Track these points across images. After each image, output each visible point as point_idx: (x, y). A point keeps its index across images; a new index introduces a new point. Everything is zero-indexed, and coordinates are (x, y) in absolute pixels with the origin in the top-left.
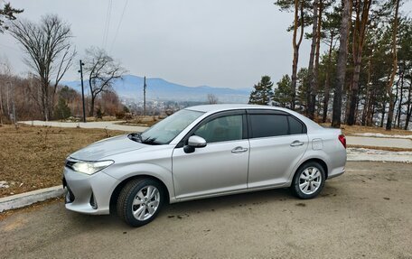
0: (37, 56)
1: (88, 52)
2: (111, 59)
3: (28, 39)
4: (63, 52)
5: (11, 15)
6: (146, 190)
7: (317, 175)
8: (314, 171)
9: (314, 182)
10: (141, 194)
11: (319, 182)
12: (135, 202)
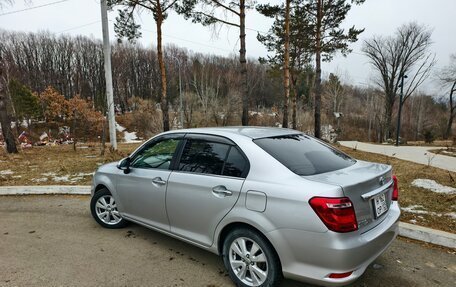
5: (354, 37)
7: (262, 258)
8: (255, 248)
9: (255, 267)
10: (103, 200)
11: (265, 274)
12: (98, 205)
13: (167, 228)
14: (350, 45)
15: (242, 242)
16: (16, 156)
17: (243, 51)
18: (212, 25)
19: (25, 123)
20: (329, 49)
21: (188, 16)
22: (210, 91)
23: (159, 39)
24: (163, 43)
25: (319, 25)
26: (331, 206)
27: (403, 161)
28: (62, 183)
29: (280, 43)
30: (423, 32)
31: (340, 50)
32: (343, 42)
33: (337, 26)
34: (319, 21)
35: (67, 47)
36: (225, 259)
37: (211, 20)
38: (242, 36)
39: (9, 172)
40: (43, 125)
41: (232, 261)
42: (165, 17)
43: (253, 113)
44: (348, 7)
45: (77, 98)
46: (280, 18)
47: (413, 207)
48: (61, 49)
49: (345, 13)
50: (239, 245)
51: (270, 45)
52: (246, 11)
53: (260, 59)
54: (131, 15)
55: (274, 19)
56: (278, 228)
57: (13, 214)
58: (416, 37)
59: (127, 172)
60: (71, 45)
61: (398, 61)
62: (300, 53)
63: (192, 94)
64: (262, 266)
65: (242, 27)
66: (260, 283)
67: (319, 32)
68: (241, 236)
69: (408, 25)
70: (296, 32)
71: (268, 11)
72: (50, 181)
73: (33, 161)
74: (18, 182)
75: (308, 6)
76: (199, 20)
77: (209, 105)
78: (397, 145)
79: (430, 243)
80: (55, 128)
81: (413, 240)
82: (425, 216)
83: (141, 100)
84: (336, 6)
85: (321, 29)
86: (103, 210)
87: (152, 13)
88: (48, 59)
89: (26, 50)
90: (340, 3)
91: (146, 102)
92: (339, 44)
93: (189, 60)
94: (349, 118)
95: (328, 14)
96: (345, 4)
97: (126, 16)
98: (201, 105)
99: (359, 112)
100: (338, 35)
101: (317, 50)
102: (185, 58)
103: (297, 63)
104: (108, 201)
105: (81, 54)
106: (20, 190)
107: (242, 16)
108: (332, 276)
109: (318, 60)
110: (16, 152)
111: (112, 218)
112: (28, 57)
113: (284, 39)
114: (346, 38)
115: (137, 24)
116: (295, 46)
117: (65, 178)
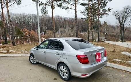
7: (66, 71)
8: (65, 68)
9: (65, 73)
10: (32, 57)
11: (67, 75)
12: (31, 58)
14: (108, 13)
15: (62, 67)
16: (15, 46)
17: (76, 16)
18: (67, 9)
19: (19, 38)
20: (102, 14)
21: (61, 7)
22: (68, 28)
23: (53, 14)
24: (54, 15)
25: (98, 8)
26: (81, 57)
27: (122, 47)
28: (25, 53)
29: (87, 13)
31: (105, 15)
32: (106, 12)
33: (104, 8)
34: (98, 7)
35: (30, 17)
36: (59, 71)
37: (67, 8)
38: (76, 12)
39: (12, 50)
40: (23, 38)
41: (60, 72)
42: (54, 8)
43: (81, 34)
44: (107, 2)
45: (32, 31)
46: (87, 6)
47: (118, 59)
48: (28, 18)
49: (106, 4)
50: (62, 68)
51: (84, 14)
52: (77, 5)
53: (81, 18)
54: (45, 8)
55: (85, 7)
56: (70, 63)
57: (11, 61)
58: (129, 10)
59: (37, 49)
60: (31, 16)
61: (124, 17)
62: (94, 16)
63: (63, 29)
64: (67, 73)
65: (76, 10)
66: (66, 77)
67: (98, 10)
68: (62, 65)
69: (126, 6)
70: (92, 10)
71: (83, 5)
72: (22, 53)
73: (19, 48)
74: (14, 53)
75: (95, 2)
76: (64, 8)
77: (68, 32)
78: (123, 42)
79: (119, 69)
80: (26, 39)
81: (114, 68)
82: (120, 62)
83: (49, 31)
84: (104, 2)
85: (99, 9)
86: (32, 60)
87: (51, 7)
88: (25, 20)
89: (19, 19)
90: (105, 1)
91: (51, 31)
92: (105, 13)
93: (63, 19)
94: (110, 34)
95: (101, 4)
96: (106, 1)
97: (44, 8)
98: (66, 32)
99: (113, 33)
100: (105, 10)
101: (98, 15)
102: (62, 19)
103: (93, 19)
104: (33, 57)
105: (33, 19)
106: (14, 55)
107: (76, 7)
108: (82, 75)
109: (98, 18)
110: (15, 45)
111: (34, 62)
112: (20, 20)
113: (89, 12)
114: (107, 11)
115: (47, 10)
116: (92, 14)
117: (25, 52)
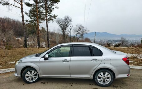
0: (62, 27)
1: (76, 26)
2: (83, 27)
3: (60, 23)
4: (70, 26)
5: (55, 17)
6: (32, 71)
7: (109, 76)
8: (107, 74)
10: (29, 72)
11: (110, 80)
12: (26, 75)
13: (69, 76)
17: (23, 17)
30: (70, 18)
38: (22, 12)
44: (53, 8)
49: (52, 10)
55: (31, 8)
56: (115, 67)
65: (22, 9)
66: (108, 83)
68: (101, 72)
69: (66, 16)
71: (28, 5)
84: (50, 8)
86: (28, 77)
92: (51, 19)
100: (51, 16)
107: (22, 5)
111: (32, 79)
